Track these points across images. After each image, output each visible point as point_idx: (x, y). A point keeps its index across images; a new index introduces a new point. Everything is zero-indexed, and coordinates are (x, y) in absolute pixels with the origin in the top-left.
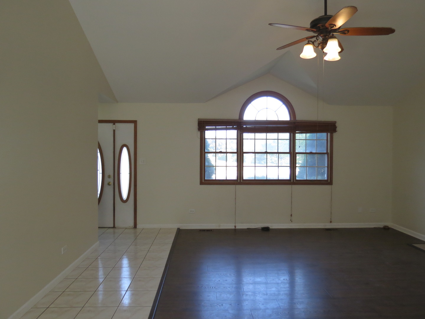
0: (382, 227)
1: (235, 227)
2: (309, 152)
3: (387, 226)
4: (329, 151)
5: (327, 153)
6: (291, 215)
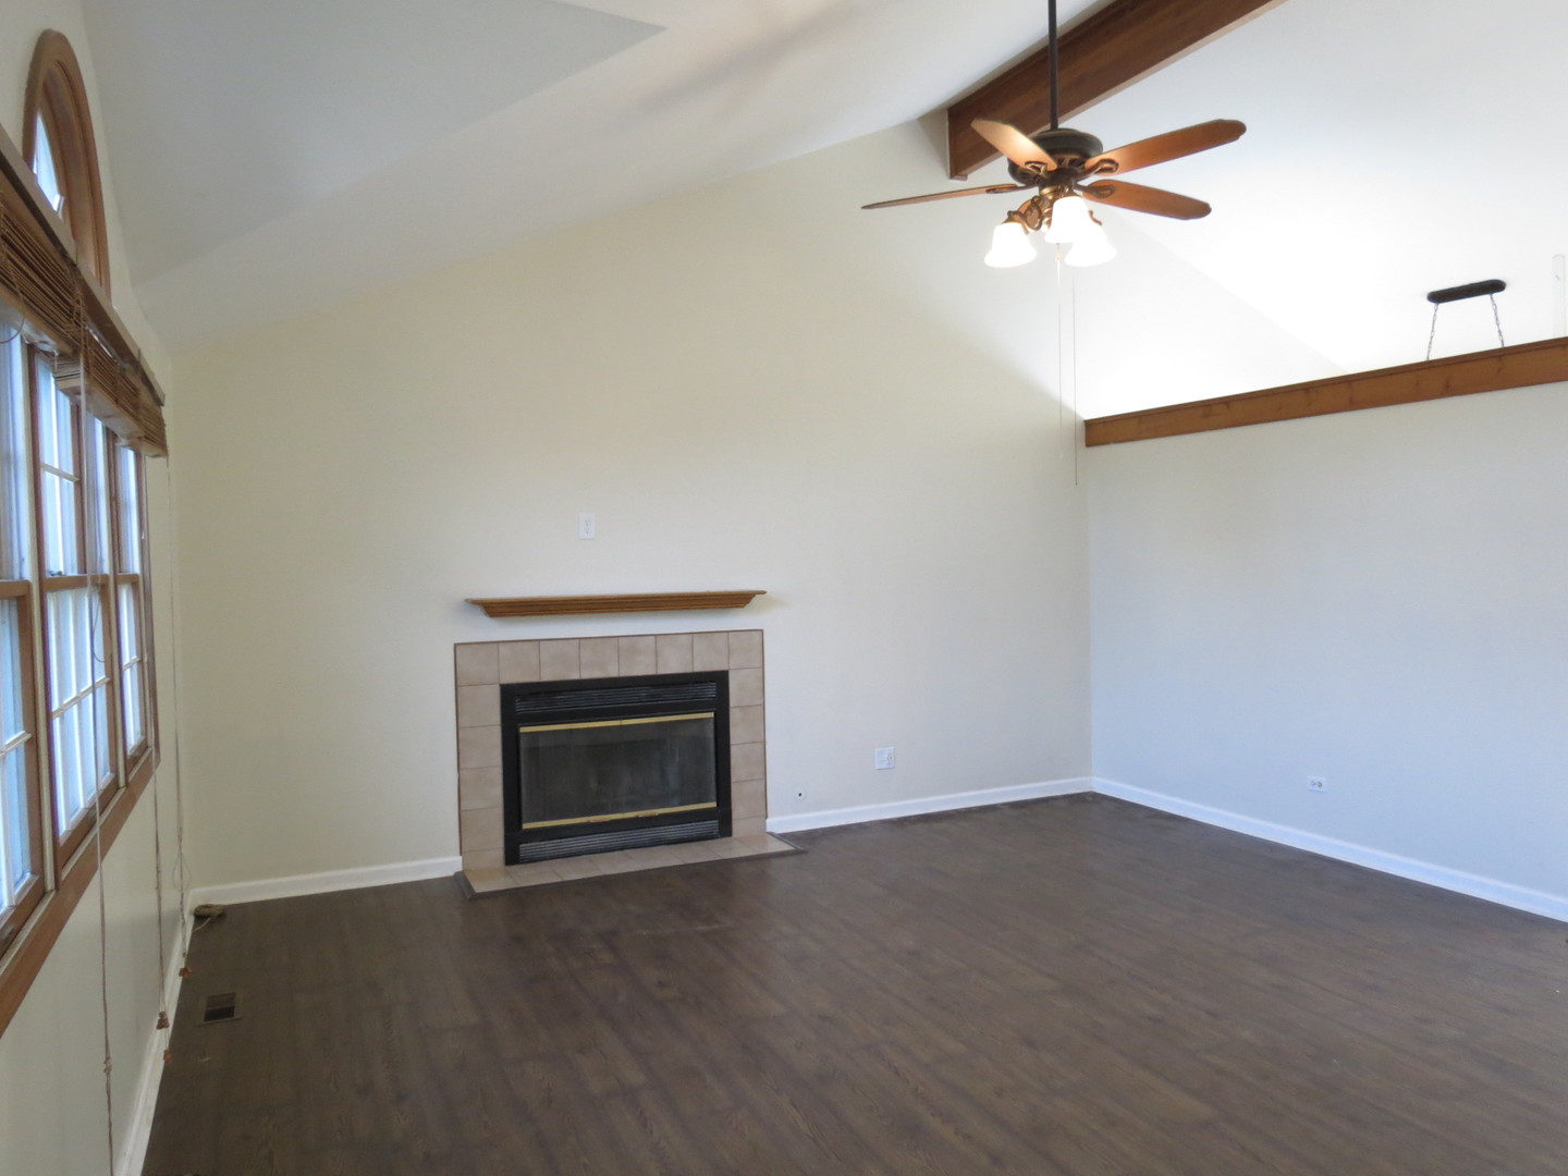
5: (133, 578)
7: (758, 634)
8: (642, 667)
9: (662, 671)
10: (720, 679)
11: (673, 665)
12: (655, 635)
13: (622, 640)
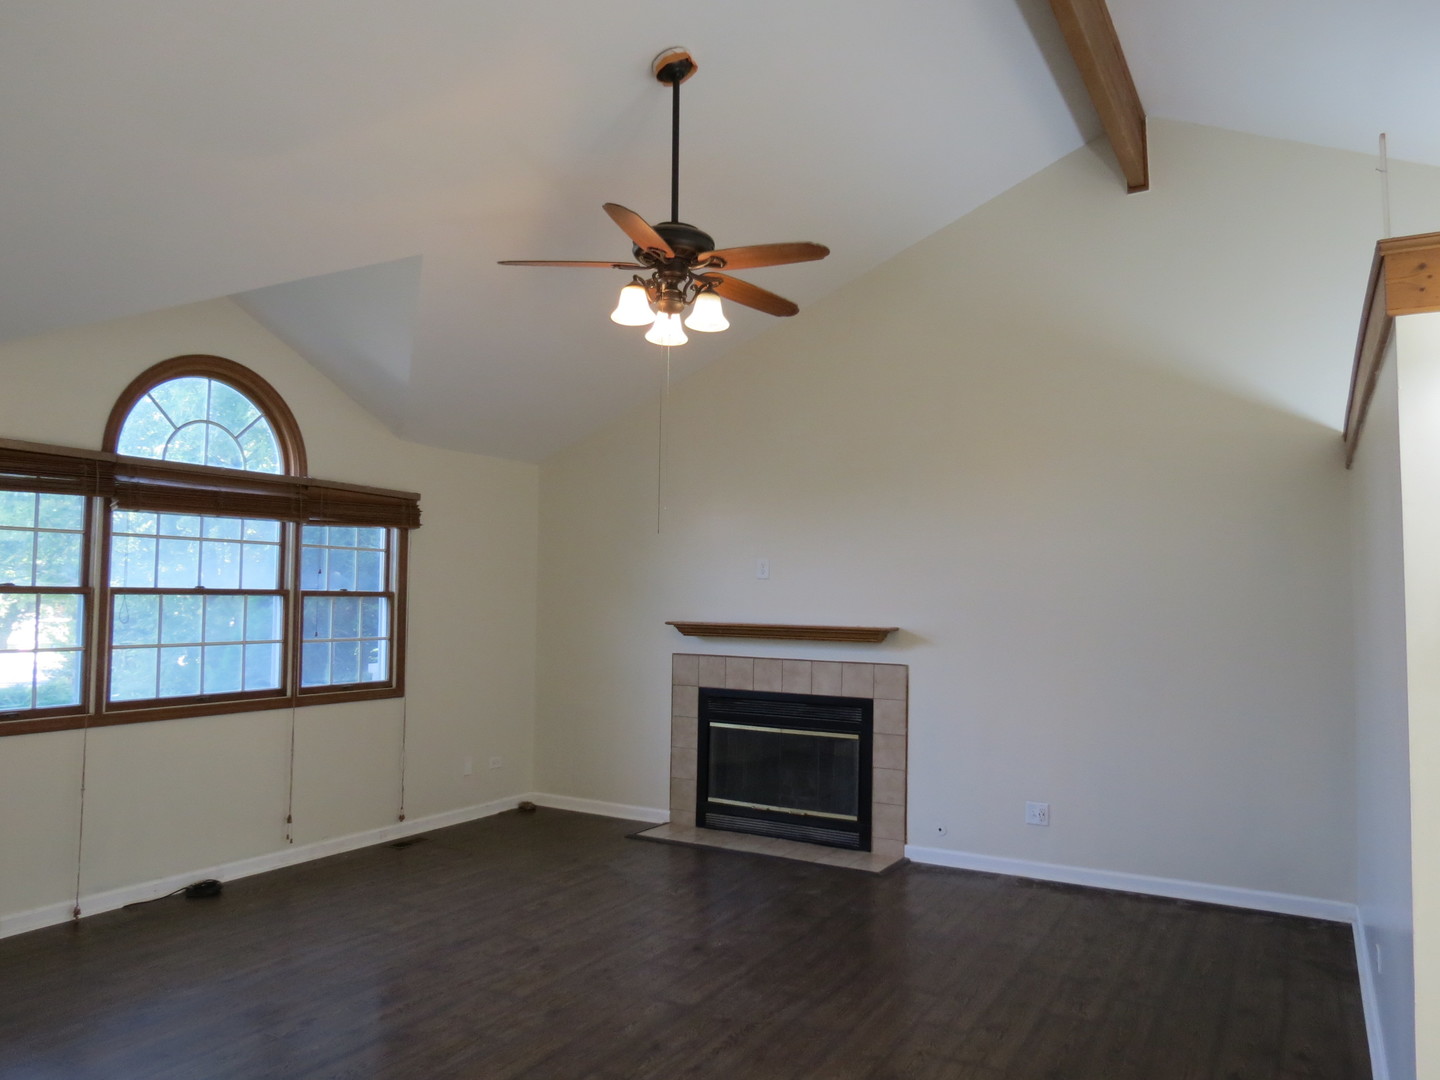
0: (515, 807)
1: (77, 912)
2: (338, 590)
3: (528, 803)
4: (394, 588)
5: (387, 594)
6: (289, 820)
7: (903, 669)
8: (800, 688)
9: (816, 692)
10: (866, 706)
11: (825, 688)
12: (811, 661)
13: (786, 663)
